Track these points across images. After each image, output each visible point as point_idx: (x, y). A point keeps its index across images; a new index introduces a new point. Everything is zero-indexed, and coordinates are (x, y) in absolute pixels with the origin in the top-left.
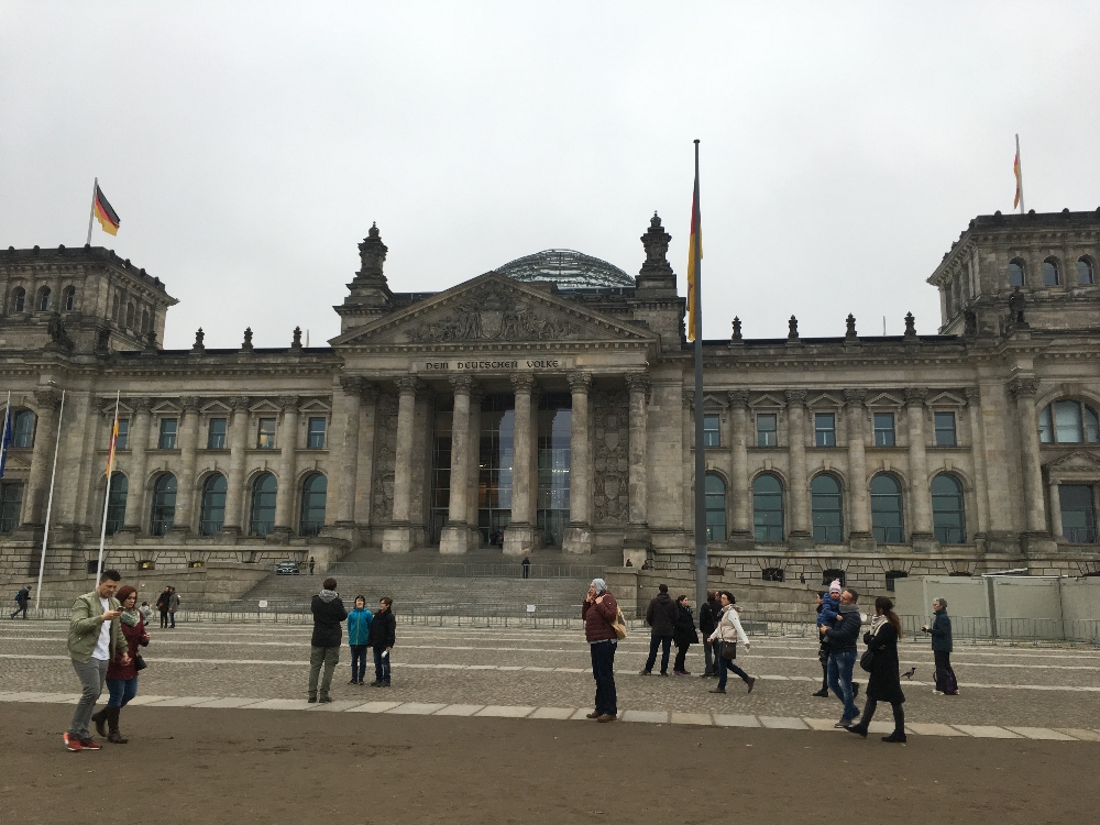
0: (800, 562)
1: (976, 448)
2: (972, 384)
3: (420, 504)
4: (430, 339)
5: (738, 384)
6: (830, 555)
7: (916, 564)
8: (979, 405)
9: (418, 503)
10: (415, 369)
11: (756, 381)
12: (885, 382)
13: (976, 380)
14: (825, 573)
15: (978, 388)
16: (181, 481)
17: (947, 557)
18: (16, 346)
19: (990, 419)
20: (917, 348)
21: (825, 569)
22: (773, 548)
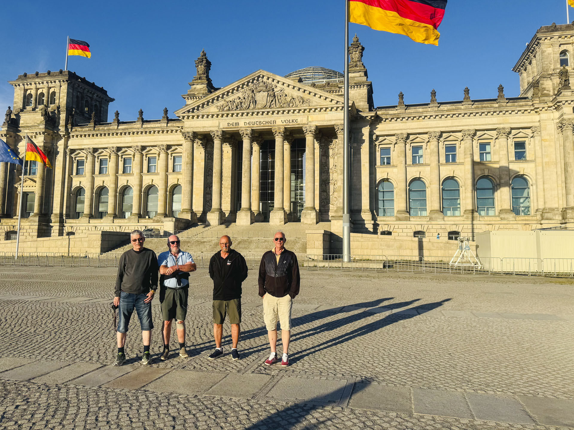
0: (435, 227)
1: (539, 160)
2: (537, 124)
4: (229, 110)
5: (401, 130)
6: (453, 223)
7: (502, 226)
8: (540, 136)
10: (221, 127)
11: (411, 127)
12: (486, 125)
13: (539, 121)
14: (450, 233)
15: (540, 126)
16: (110, 191)
17: (520, 222)
18: (28, 124)
19: (547, 143)
20: (504, 104)
21: (449, 230)
22: (420, 219)
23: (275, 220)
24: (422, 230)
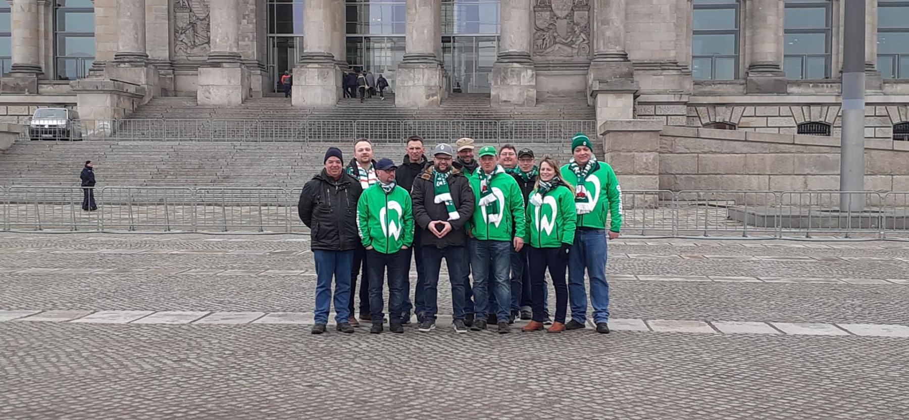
3: (251, 26)
9: (249, 26)
14: (898, 128)
21: (896, 121)
22: (817, 90)
23: (412, 90)
24: (822, 119)
